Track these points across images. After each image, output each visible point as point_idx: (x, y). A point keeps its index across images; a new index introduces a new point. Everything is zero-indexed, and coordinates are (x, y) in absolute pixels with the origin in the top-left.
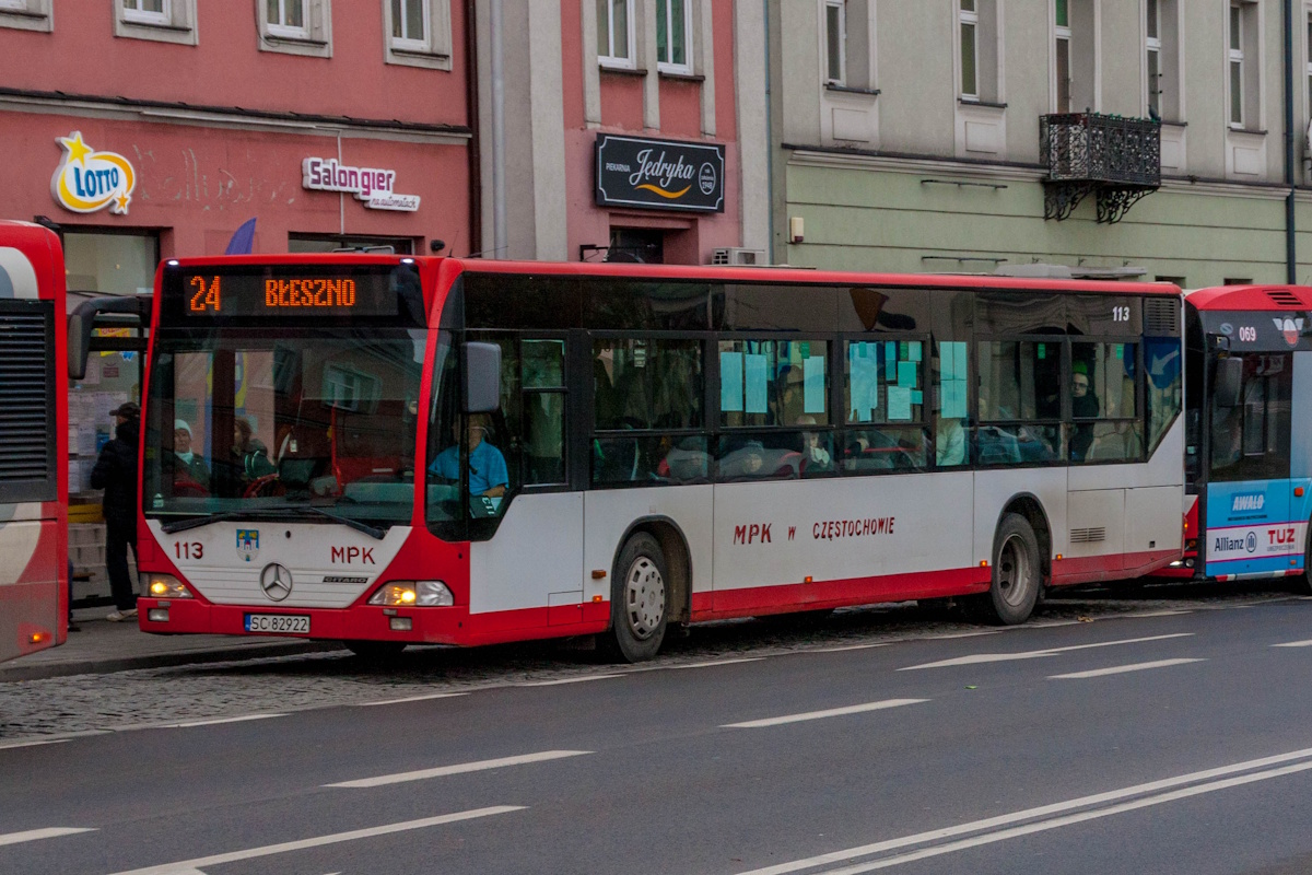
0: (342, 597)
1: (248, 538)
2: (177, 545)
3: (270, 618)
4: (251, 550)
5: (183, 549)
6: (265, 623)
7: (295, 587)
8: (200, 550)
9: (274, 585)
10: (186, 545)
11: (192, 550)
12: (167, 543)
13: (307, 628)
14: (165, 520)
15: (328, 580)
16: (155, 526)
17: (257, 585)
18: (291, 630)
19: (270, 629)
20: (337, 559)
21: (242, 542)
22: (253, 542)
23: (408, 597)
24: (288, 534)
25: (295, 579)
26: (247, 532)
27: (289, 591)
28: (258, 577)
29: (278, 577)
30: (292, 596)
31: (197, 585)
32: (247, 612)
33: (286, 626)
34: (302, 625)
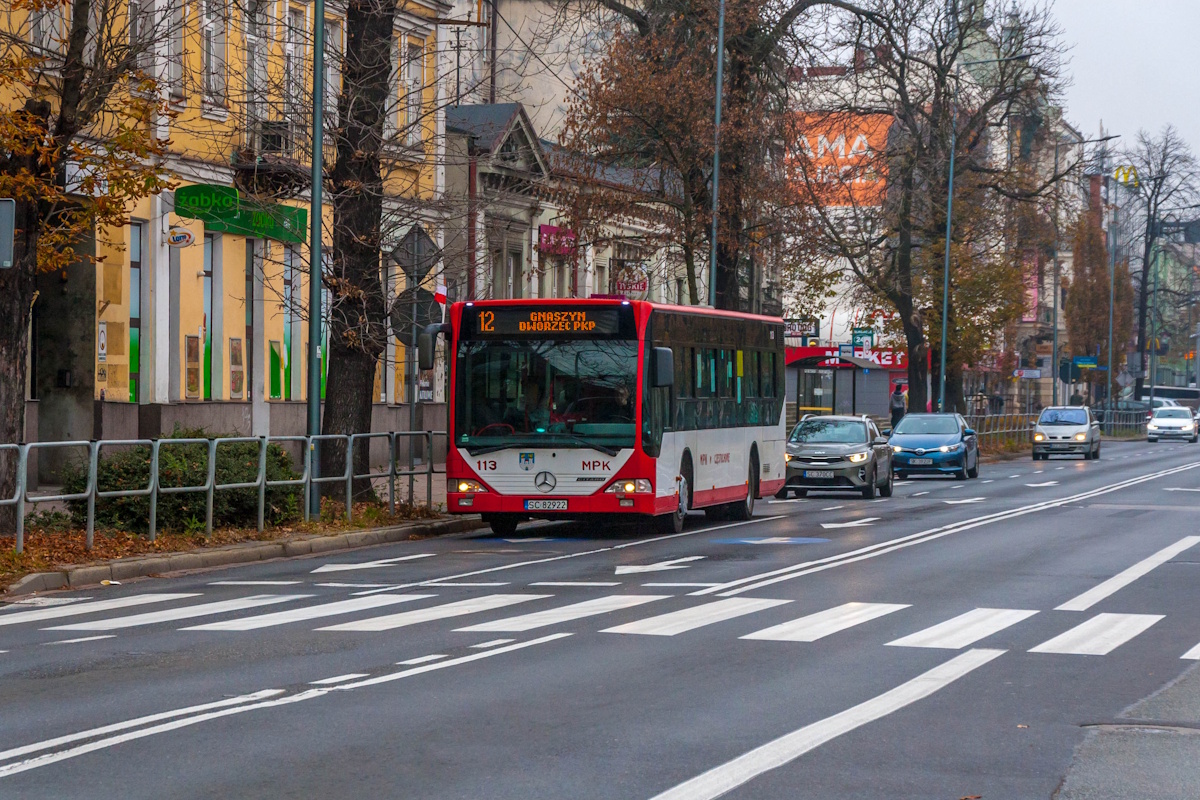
0: (590, 489)
1: (527, 457)
2: (479, 463)
3: (541, 502)
4: (527, 465)
5: (482, 465)
6: (538, 505)
7: (558, 484)
8: (495, 465)
9: (544, 483)
10: (485, 463)
11: (488, 465)
12: (472, 462)
13: (566, 507)
14: (471, 449)
15: (579, 480)
16: (463, 452)
17: (533, 484)
18: (555, 508)
19: (541, 508)
20: (586, 468)
21: (523, 460)
22: (531, 460)
23: (630, 488)
24: (554, 455)
25: (558, 480)
26: (526, 454)
27: (554, 487)
28: (533, 480)
29: (546, 479)
30: (556, 489)
31: (492, 484)
32: (526, 498)
33: (551, 506)
34: (563, 506)
